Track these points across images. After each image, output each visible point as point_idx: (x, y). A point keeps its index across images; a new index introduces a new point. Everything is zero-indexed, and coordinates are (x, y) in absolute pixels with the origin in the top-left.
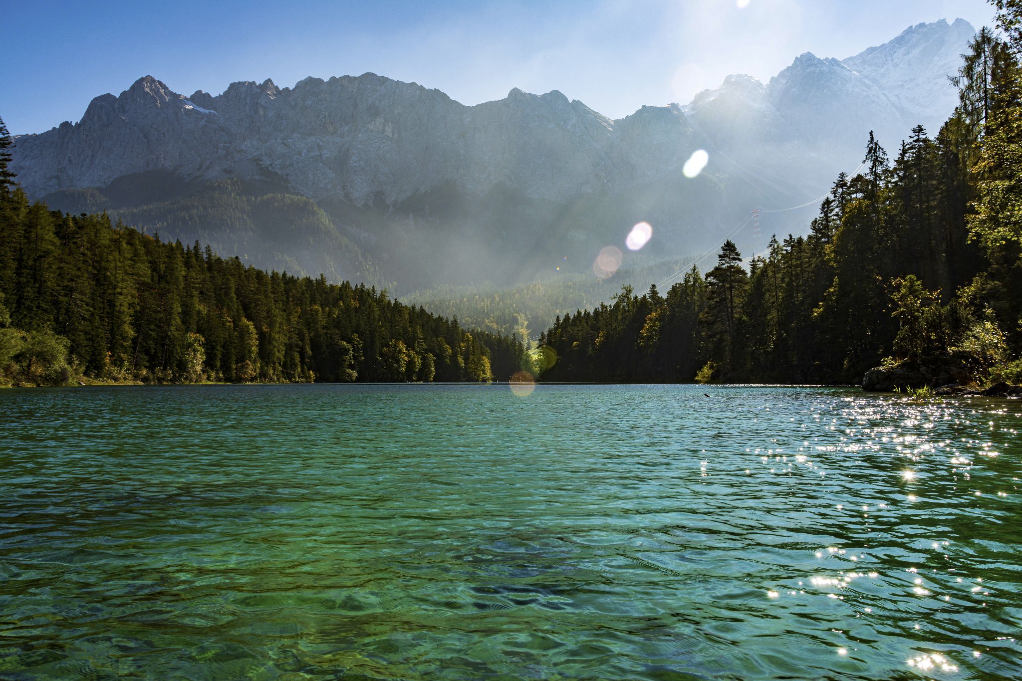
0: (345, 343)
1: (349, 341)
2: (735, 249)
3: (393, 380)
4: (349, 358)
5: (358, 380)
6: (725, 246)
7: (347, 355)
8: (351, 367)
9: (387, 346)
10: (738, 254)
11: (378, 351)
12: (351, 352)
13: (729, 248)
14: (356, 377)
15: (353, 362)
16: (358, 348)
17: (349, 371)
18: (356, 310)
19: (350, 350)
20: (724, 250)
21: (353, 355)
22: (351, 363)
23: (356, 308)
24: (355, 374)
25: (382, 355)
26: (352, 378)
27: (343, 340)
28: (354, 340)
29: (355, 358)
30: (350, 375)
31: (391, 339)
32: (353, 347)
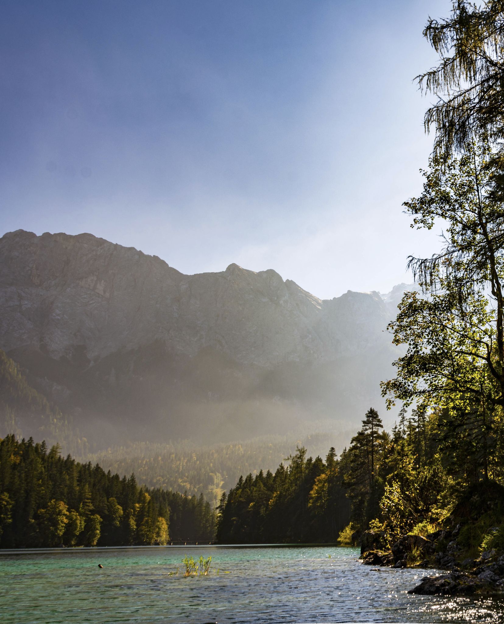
2: (377, 416)
3: (45, 545)
6: (369, 413)
9: (45, 506)
10: (379, 421)
11: (32, 512)
13: (372, 415)
18: (15, 466)
20: (368, 417)
23: (15, 464)
25: (36, 517)
31: (51, 499)
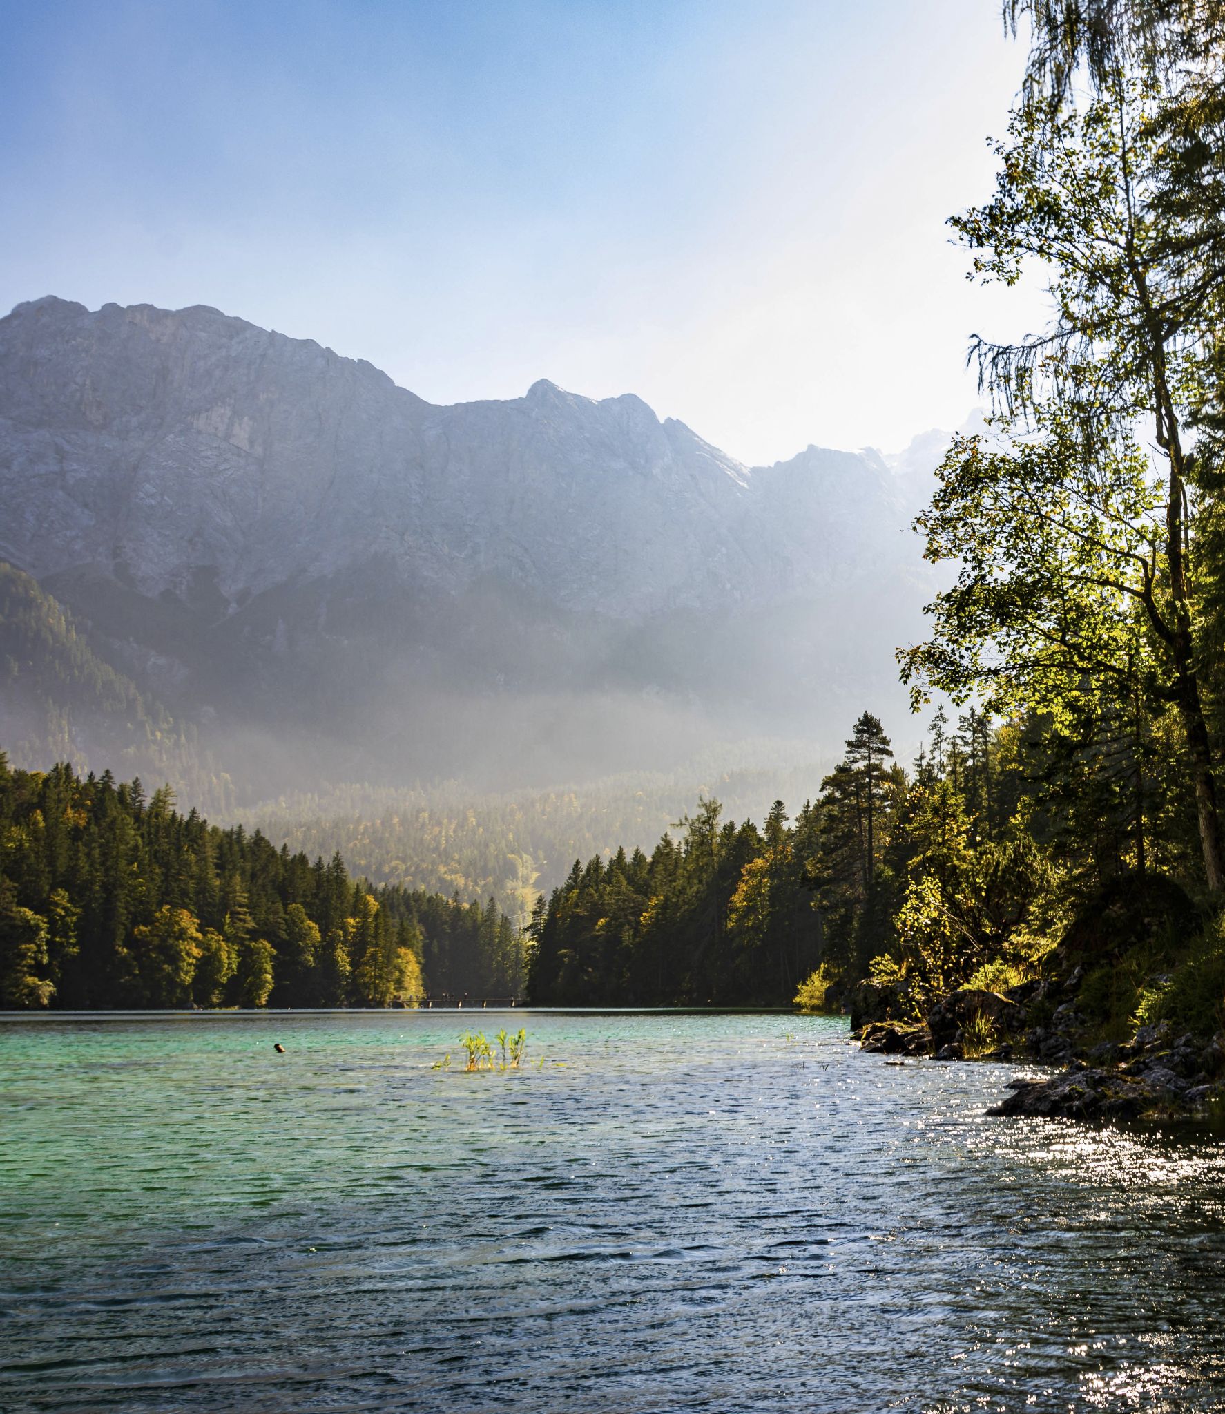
0: (29, 913)
1: (42, 907)
2: (880, 730)
3: (154, 1003)
4: (35, 950)
5: (56, 1003)
6: (862, 723)
7: (31, 941)
8: (40, 971)
9: (148, 920)
10: (885, 741)
11: (121, 932)
12: (43, 934)
13: (869, 727)
14: (52, 998)
15: (45, 960)
16: (65, 924)
17: (30, 980)
18: (76, 834)
19: (38, 928)
20: (858, 732)
21: (48, 942)
22: (39, 963)
23: (76, 828)
24: (47, 989)
25: (130, 942)
26: (39, 998)
27: (20, 904)
28: (57, 905)
29: (53, 948)
30: (33, 992)
31: (160, 904)
32: (52, 922)
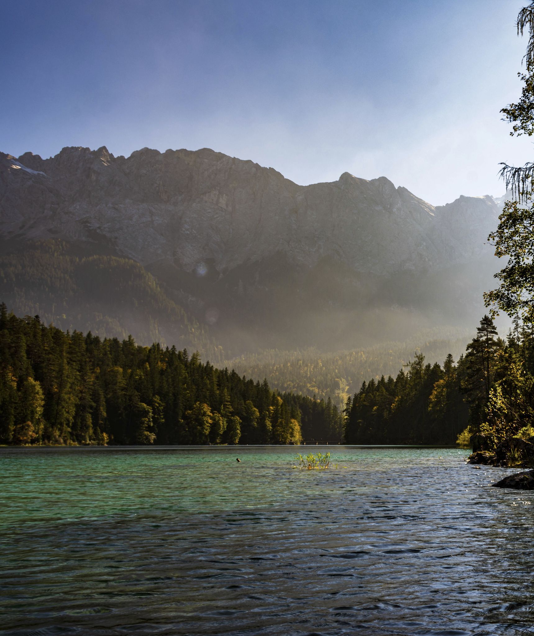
0: (145, 405)
1: (150, 403)
2: (492, 323)
3: (194, 443)
4: (148, 420)
5: (156, 442)
6: (484, 320)
7: (146, 417)
8: (150, 429)
9: (191, 408)
10: (494, 328)
11: (181, 413)
12: (151, 414)
13: (487, 322)
14: (154, 440)
15: (152, 424)
16: (159, 410)
17: (146, 433)
18: (162, 372)
19: (149, 412)
20: (482, 324)
21: (153, 417)
22: (149, 426)
23: (162, 370)
24: (153, 437)
25: (184, 417)
26: (150, 440)
27: (142, 401)
28: (156, 402)
29: (155, 420)
30: (147, 438)
31: (196, 401)
32: (153, 409)
